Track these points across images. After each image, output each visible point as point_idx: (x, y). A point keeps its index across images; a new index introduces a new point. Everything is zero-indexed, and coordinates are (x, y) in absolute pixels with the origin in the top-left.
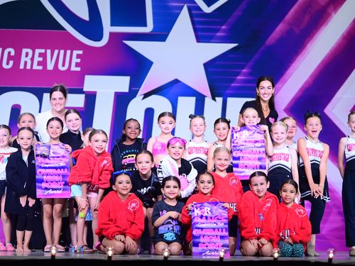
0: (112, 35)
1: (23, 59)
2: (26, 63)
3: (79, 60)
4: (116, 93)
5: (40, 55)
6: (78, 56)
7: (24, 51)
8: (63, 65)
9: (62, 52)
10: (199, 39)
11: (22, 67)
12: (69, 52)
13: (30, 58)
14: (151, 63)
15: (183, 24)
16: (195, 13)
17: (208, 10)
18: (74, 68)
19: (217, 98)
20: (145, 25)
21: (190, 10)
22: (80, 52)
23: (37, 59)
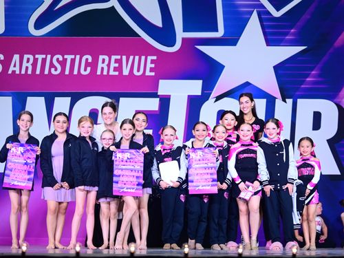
0: (184, 40)
1: (100, 65)
2: (102, 69)
3: (153, 66)
4: (189, 96)
5: (116, 61)
6: (152, 62)
7: (101, 57)
8: (138, 71)
9: (137, 58)
10: (269, 43)
11: (99, 72)
12: (143, 58)
13: (107, 65)
14: (223, 67)
15: (253, 27)
16: (264, 17)
17: (277, 14)
18: (148, 73)
19: (287, 100)
20: (216, 30)
21: (259, 14)
22: (155, 58)
23: (113, 65)
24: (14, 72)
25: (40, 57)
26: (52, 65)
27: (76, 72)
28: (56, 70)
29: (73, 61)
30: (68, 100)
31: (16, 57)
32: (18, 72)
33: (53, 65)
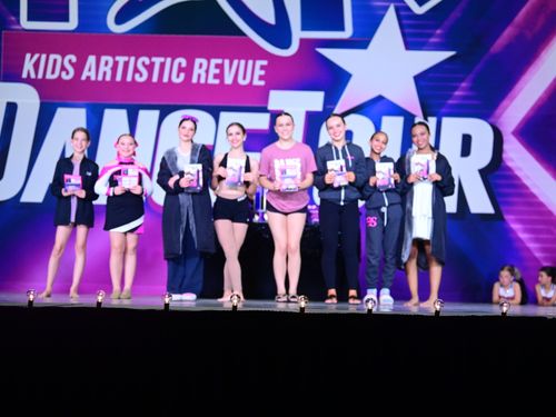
0: (303, 42)
1: (196, 71)
2: (199, 76)
3: (263, 73)
4: (307, 112)
5: (217, 66)
6: (262, 68)
7: (198, 61)
8: (244, 78)
9: (243, 62)
10: (409, 46)
11: (194, 80)
12: (250, 62)
13: (204, 71)
14: (349, 76)
15: (390, 26)
16: (404, 15)
17: (419, 10)
18: (257, 82)
19: (429, 118)
20: (342, 28)
21: (397, 10)
22: (265, 63)
23: (213, 71)
24: (88, 78)
25: (121, 60)
26: (136, 70)
27: (165, 79)
28: (141, 75)
29: (162, 65)
30: (156, 113)
31: (92, 59)
32: (93, 78)
33: (138, 69)
